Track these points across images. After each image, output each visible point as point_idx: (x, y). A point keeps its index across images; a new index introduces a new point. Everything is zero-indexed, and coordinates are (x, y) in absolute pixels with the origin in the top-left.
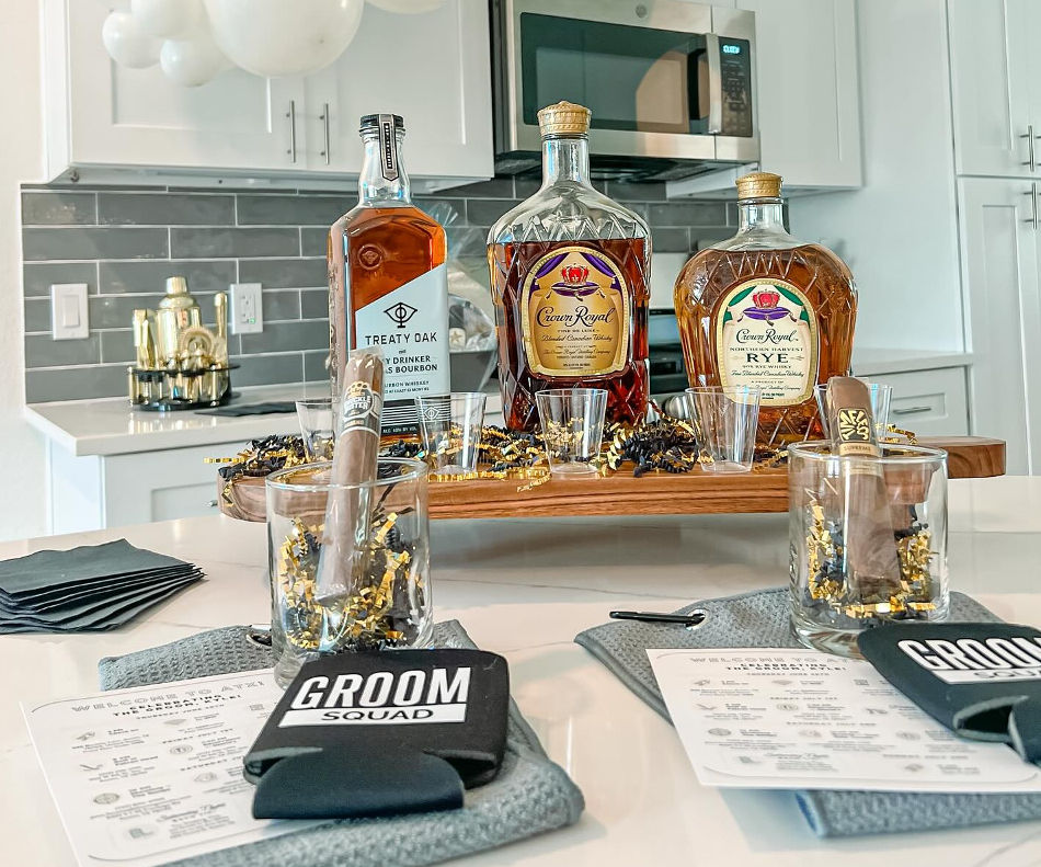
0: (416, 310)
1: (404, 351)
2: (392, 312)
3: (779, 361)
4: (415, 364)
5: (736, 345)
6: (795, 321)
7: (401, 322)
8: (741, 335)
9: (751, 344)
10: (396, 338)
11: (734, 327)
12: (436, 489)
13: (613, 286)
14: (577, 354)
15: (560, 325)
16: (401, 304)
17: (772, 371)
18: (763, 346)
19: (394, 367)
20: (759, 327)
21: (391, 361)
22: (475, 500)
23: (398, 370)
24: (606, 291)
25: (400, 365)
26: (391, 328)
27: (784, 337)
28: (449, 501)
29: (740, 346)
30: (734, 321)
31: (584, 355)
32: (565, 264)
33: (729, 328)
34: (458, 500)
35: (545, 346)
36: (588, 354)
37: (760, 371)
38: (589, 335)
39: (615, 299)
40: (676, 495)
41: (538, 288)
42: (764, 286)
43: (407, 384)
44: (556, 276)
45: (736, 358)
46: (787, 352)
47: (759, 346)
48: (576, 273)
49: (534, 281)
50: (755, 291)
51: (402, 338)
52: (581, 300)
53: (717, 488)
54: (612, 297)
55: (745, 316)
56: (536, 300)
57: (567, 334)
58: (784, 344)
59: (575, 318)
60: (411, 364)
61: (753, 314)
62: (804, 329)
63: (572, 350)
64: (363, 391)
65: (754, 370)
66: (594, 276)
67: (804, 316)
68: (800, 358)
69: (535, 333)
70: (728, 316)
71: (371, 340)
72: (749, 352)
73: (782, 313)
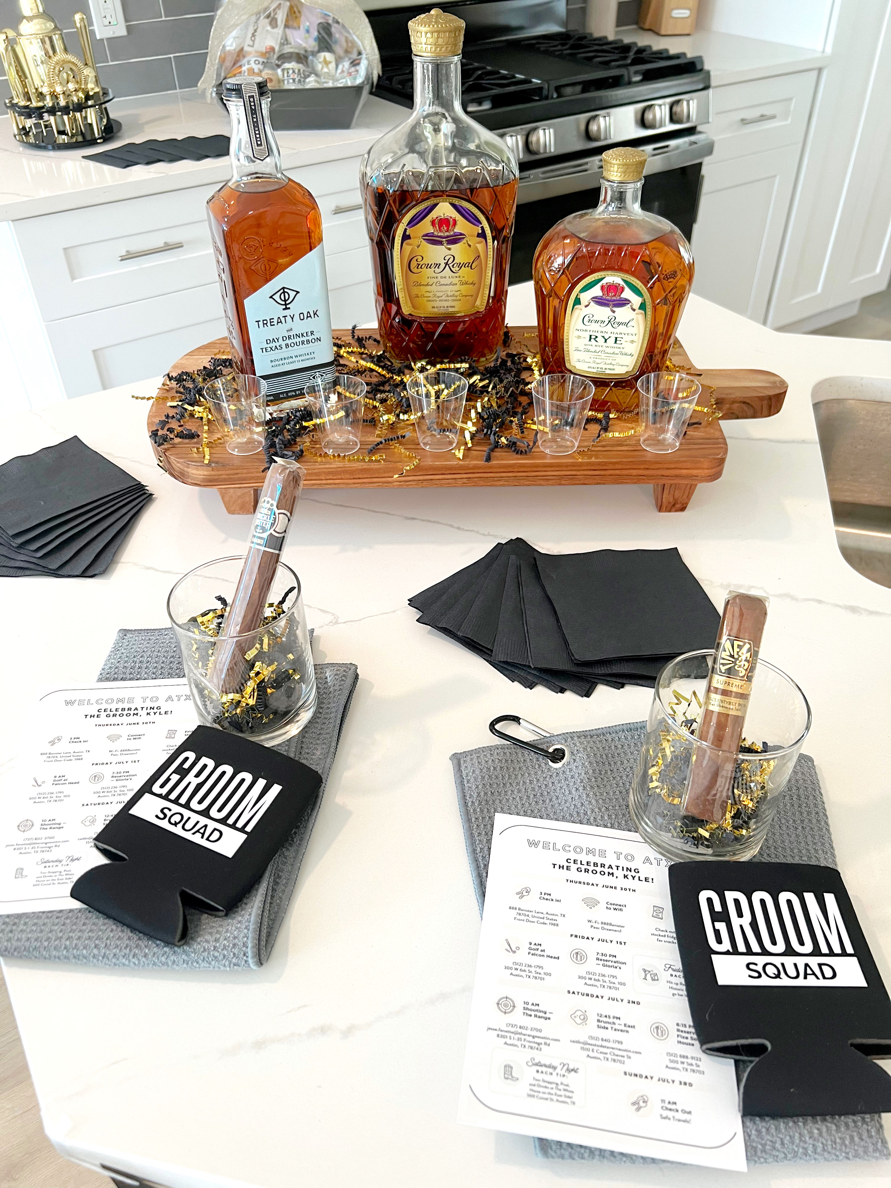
0: (298, 292)
1: (291, 330)
2: (277, 297)
3: (616, 342)
4: (301, 339)
5: (580, 326)
6: (634, 310)
7: (286, 305)
8: (586, 319)
9: (594, 327)
10: (283, 320)
11: (580, 312)
12: (329, 468)
13: (479, 235)
14: (444, 298)
15: (430, 272)
16: (283, 288)
17: (608, 350)
18: (604, 329)
19: (283, 344)
20: (604, 313)
21: (281, 340)
22: (360, 476)
23: (287, 346)
24: (474, 241)
25: (288, 342)
26: (278, 311)
27: (622, 324)
28: (340, 477)
29: (584, 327)
30: (582, 306)
31: (450, 298)
32: (434, 214)
33: (576, 312)
34: (348, 476)
35: (415, 291)
36: (454, 298)
37: (598, 349)
38: (456, 280)
39: (480, 247)
40: (515, 474)
41: (409, 237)
42: (613, 278)
43: (296, 356)
44: (426, 226)
45: (579, 337)
46: (623, 336)
47: (601, 329)
48: (444, 222)
49: (406, 230)
50: (604, 282)
51: (288, 319)
52: (449, 249)
53: (548, 469)
54: (478, 245)
55: (592, 303)
56: (407, 248)
57: (435, 280)
58: (622, 329)
59: (443, 266)
60: (298, 340)
61: (599, 301)
62: (641, 318)
63: (439, 294)
64: (269, 509)
65: (593, 349)
66: (462, 226)
67: (643, 307)
68: (632, 342)
69: (406, 279)
70: (577, 301)
71: (261, 323)
72: (591, 333)
73: (624, 303)
